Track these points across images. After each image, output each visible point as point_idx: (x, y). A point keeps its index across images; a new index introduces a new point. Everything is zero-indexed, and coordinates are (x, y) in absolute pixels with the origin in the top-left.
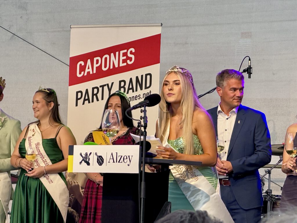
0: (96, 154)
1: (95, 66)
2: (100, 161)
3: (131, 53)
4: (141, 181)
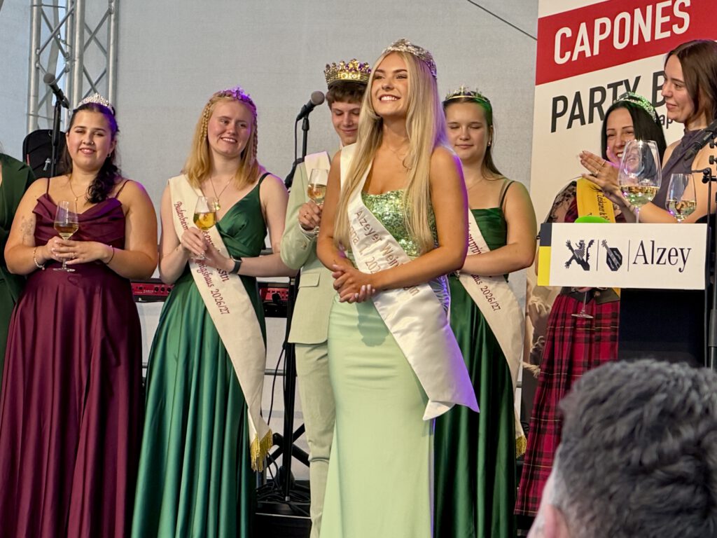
0: (604, 243)
1: (598, 38)
2: (614, 259)
3: (682, 8)
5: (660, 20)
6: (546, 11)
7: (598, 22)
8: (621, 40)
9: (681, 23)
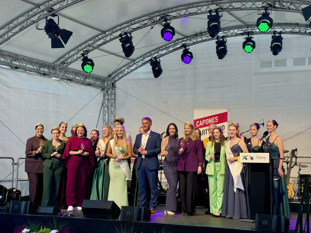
0: (250, 156)
1: (203, 123)
2: (252, 158)
3: (217, 118)
5: (213, 120)
6: (195, 119)
7: (203, 121)
8: (207, 123)
9: (216, 120)
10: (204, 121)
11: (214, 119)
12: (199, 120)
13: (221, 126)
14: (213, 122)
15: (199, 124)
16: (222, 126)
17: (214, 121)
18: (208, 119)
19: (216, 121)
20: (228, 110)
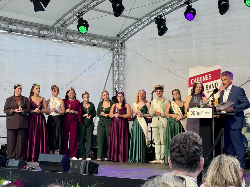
0: (197, 111)
2: (198, 114)
3: (210, 76)
4: (213, 121)
6: (190, 77)
10: (198, 79)
11: (208, 76)
12: (194, 78)
13: (214, 84)
14: (207, 80)
15: (193, 81)
16: (216, 83)
17: (208, 78)
18: (202, 77)
19: (209, 79)
20: (221, 67)
